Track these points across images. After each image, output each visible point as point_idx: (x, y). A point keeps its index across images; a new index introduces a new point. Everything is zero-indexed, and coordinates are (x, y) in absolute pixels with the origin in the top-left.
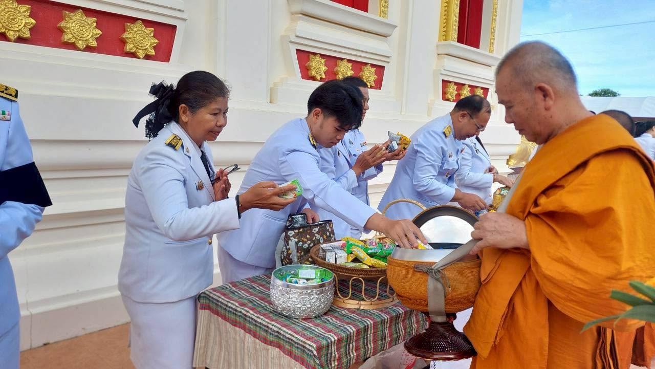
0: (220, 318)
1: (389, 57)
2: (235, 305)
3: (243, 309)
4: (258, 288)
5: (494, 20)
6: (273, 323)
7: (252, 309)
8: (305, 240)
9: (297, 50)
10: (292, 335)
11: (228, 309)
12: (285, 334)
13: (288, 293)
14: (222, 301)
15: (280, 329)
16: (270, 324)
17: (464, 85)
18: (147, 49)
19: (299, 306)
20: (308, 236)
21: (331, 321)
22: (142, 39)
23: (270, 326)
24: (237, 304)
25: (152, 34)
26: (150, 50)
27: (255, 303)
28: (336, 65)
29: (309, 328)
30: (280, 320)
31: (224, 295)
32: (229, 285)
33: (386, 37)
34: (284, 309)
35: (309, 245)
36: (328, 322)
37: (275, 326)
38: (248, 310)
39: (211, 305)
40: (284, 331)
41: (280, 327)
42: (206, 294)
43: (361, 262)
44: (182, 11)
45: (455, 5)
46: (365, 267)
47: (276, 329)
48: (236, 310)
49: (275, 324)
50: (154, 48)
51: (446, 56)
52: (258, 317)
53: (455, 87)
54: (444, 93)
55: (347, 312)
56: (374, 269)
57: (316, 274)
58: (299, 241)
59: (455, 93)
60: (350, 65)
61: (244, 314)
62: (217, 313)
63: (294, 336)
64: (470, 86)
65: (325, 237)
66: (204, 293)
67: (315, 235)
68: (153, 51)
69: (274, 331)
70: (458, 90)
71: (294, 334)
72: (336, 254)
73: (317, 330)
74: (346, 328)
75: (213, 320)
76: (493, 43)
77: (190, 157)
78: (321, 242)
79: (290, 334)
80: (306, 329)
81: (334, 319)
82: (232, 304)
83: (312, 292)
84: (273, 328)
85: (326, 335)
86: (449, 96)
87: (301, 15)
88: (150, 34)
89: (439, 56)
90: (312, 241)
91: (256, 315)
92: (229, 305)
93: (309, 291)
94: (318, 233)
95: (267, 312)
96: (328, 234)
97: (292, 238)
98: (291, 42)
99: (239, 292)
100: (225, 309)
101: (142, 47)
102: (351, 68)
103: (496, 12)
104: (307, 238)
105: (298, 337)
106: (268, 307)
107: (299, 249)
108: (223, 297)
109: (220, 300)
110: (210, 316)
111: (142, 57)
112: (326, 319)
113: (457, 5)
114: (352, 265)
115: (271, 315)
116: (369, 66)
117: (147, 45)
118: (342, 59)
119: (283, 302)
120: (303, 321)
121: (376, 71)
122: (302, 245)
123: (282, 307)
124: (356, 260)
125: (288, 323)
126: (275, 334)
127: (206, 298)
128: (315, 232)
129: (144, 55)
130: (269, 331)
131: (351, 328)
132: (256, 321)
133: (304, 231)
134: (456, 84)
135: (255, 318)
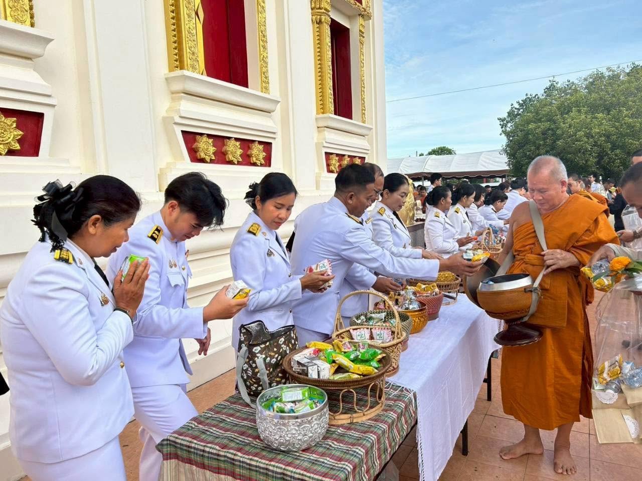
0: (194, 467)
1: (274, 133)
2: (216, 450)
3: (228, 452)
4: (229, 420)
5: (363, 92)
6: (273, 463)
7: (239, 450)
8: (273, 354)
9: (183, 132)
10: (302, 475)
11: (207, 455)
12: (293, 475)
13: (284, 425)
14: (196, 446)
15: (284, 469)
16: (270, 465)
17: (344, 155)
18: (9, 143)
19: (299, 438)
20: (275, 349)
21: (333, 445)
22: (3, 131)
23: (271, 468)
24: (217, 447)
25: (15, 125)
26: (13, 144)
27: (238, 442)
28: (224, 145)
29: (316, 461)
30: (280, 457)
31: (195, 438)
32: (193, 422)
33: (270, 113)
34: (281, 444)
35: (277, 358)
36: (331, 448)
37: (277, 467)
38: (235, 452)
39: (179, 452)
40: (292, 472)
41: (284, 467)
42: (170, 440)
43: (349, 372)
44: (49, 96)
45: (329, 79)
46: (355, 376)
47: (279, 470)
48: (218, 455)
49: (277, 464)
50: (19, 141)
51: (325, 128)
52: (251, 459)
53: (337, 158)
54: (328, 165)
55: (342, 430)
56: (366, 377)
57: (304, 394)
58: (266, 357)
59: (337, 164)
60: (238, 144)
61: (230, 459)
62: (190, 462)
63: (305, 476)
64: (349, 156)
65: (291, 346)
66: (167, 440)
67: (282, 346)
68: (18, 145)
69: (277, 473)
70: (340, 161)
71: (305, 473)
72: (318, 367)
73: (326, 461)
74: (355, 452)
75: (182, 470)
76: (364, 113)
77: (84, 270)
78: (288, 352)
79: (300, 474)
80: (314, 462)
81: (335, 443)
82: (211, 448)
83: (312, 419)
84: (275, 469)
85: (340, 466)
86: (332, 168)
87: (183, 95)
88: (12, 125)
89: (319, 129)
90: (280, 354)
91: (247, 457)
92: (207, 449)
93: (310, 418)
94: (284, 343)
95: (258, 451)
96: (293, 342)
97: (258, 355)
98: (176, 124)
99: (212, 431)
100: (202, 456)
101: (3, 141)
102: (239, 147)
103: (364, 84)
104: (274, 352)
105: (312, 475)
106: (255, 443)
107: (268, 365)
108: (195, 441)
109: (193, 445)
110: (177, 466)
111: (4, 154)
112: (328, 444)
113: (330, 79)
114: (338, 377)
115: (264, 453)
116: (256, 144)
117: (9, 138)
118: (229, 138)
119: (281, 437)
120: (304, 453)
121: (264, 148)
122: (271, 360)
123: (280, 443)
124: (340, 369)
125: (289, 460)
126: (279, 476)
127: (170, 445)
128: (281, 343)
129: (6, 150)
130: (270, 473)
131: (359, 450)
132: (250, 465)
133: (270, 344)
134: (337, 155)
135: (248, 462)
